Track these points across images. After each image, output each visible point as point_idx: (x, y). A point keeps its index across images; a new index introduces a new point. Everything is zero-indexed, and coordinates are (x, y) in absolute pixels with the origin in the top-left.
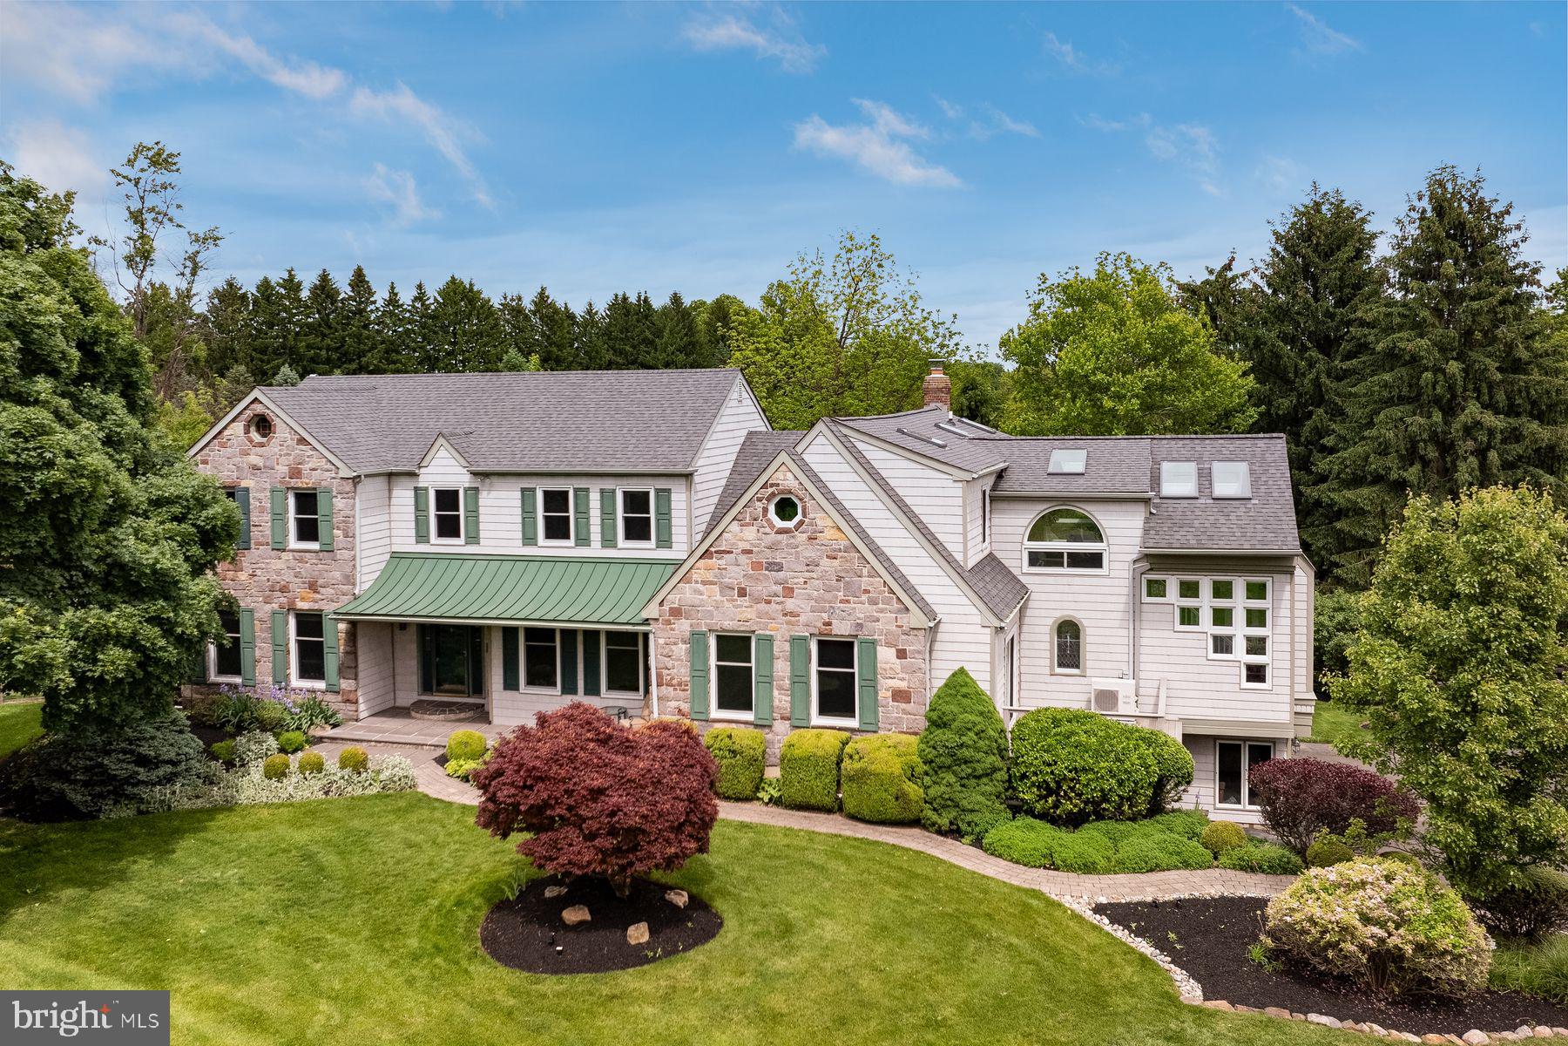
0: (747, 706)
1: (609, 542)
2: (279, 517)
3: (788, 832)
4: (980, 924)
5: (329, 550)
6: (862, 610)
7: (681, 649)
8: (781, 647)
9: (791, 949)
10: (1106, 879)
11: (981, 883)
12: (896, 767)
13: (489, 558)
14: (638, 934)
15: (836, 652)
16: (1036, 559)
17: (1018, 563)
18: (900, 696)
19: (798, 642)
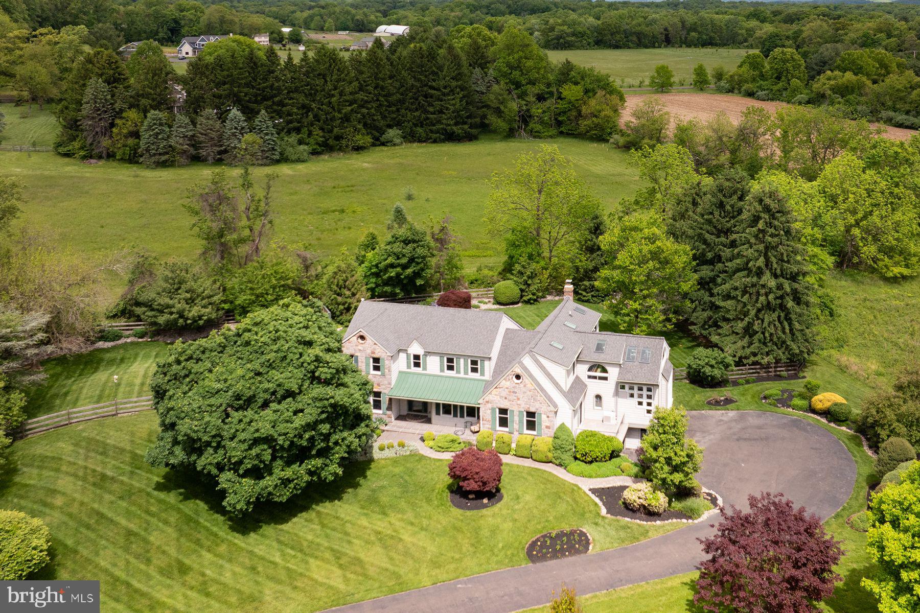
0: (507, 426)
1: (466, 373)
2: (368, 365)
3: (518, 466)
4: (562, 495)
5: (383, 375)
6: (537, 405)
7: (489, 412)
8: (516, 413)
9: (519, 503)
10: (595, 480)
11: (564, 482)
12: (546, 449)
13: (430, 375)
14: (485, 501)
15: (531, 414)
16: (589, 377)
17: (584, 378)
18: (547, 427)
19: (521, 412)
